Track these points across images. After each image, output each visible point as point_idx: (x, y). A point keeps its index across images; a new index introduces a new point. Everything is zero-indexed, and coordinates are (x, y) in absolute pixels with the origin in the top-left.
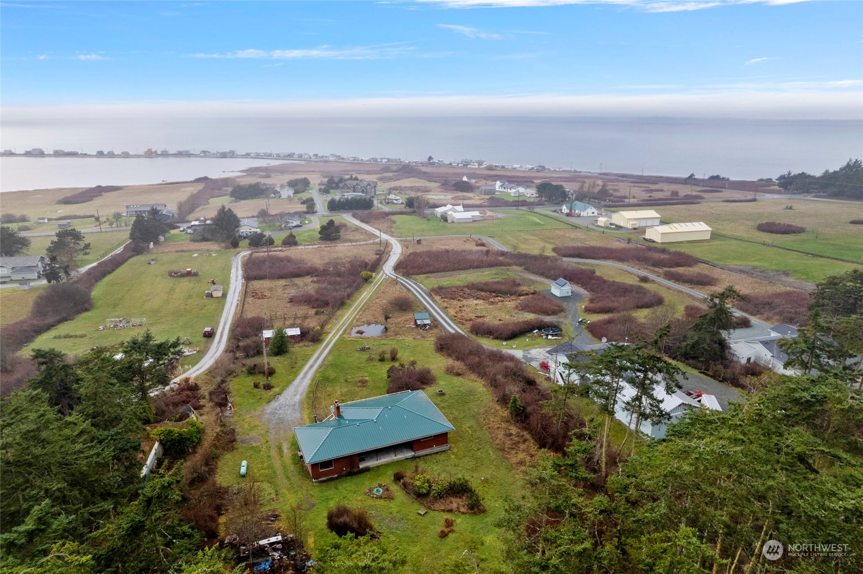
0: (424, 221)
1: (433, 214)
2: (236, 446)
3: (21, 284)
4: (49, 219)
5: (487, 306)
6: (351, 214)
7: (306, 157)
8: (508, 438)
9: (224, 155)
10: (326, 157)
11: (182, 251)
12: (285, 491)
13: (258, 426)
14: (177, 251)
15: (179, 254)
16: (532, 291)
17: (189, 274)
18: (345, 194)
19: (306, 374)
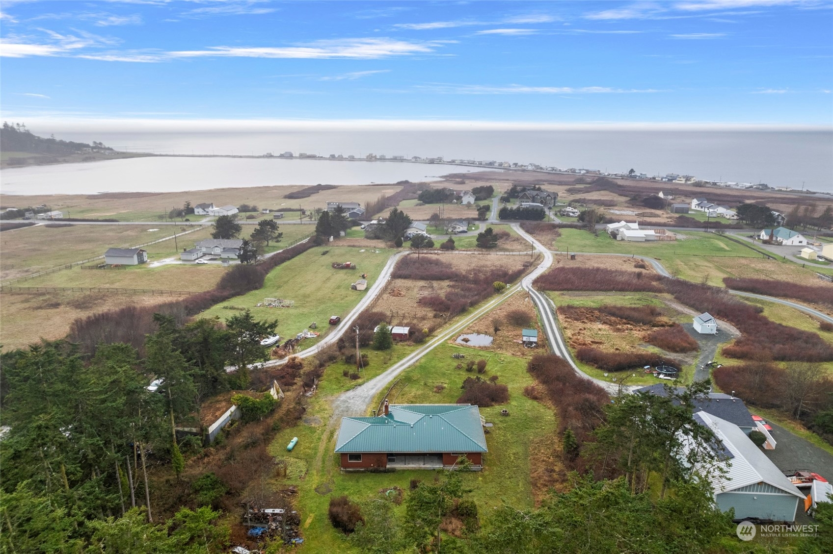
0: (592, 236)
1: (605, 230)
2: (298, 424)
3: (223, 262)
4: (270, 211)
5: (611, 332)
6: (519, 224)
7: (506, 165)
8: (547, 473)
9: (432, 162)
10: (525, 166)
11: (354, 246)
12: (315, 472)
13: (326, 410)
14: (349, 246)
15: (350, 248)
16: (671, 323)
17: (347, 267)
18: (523, 204)
19: (393, 371)
